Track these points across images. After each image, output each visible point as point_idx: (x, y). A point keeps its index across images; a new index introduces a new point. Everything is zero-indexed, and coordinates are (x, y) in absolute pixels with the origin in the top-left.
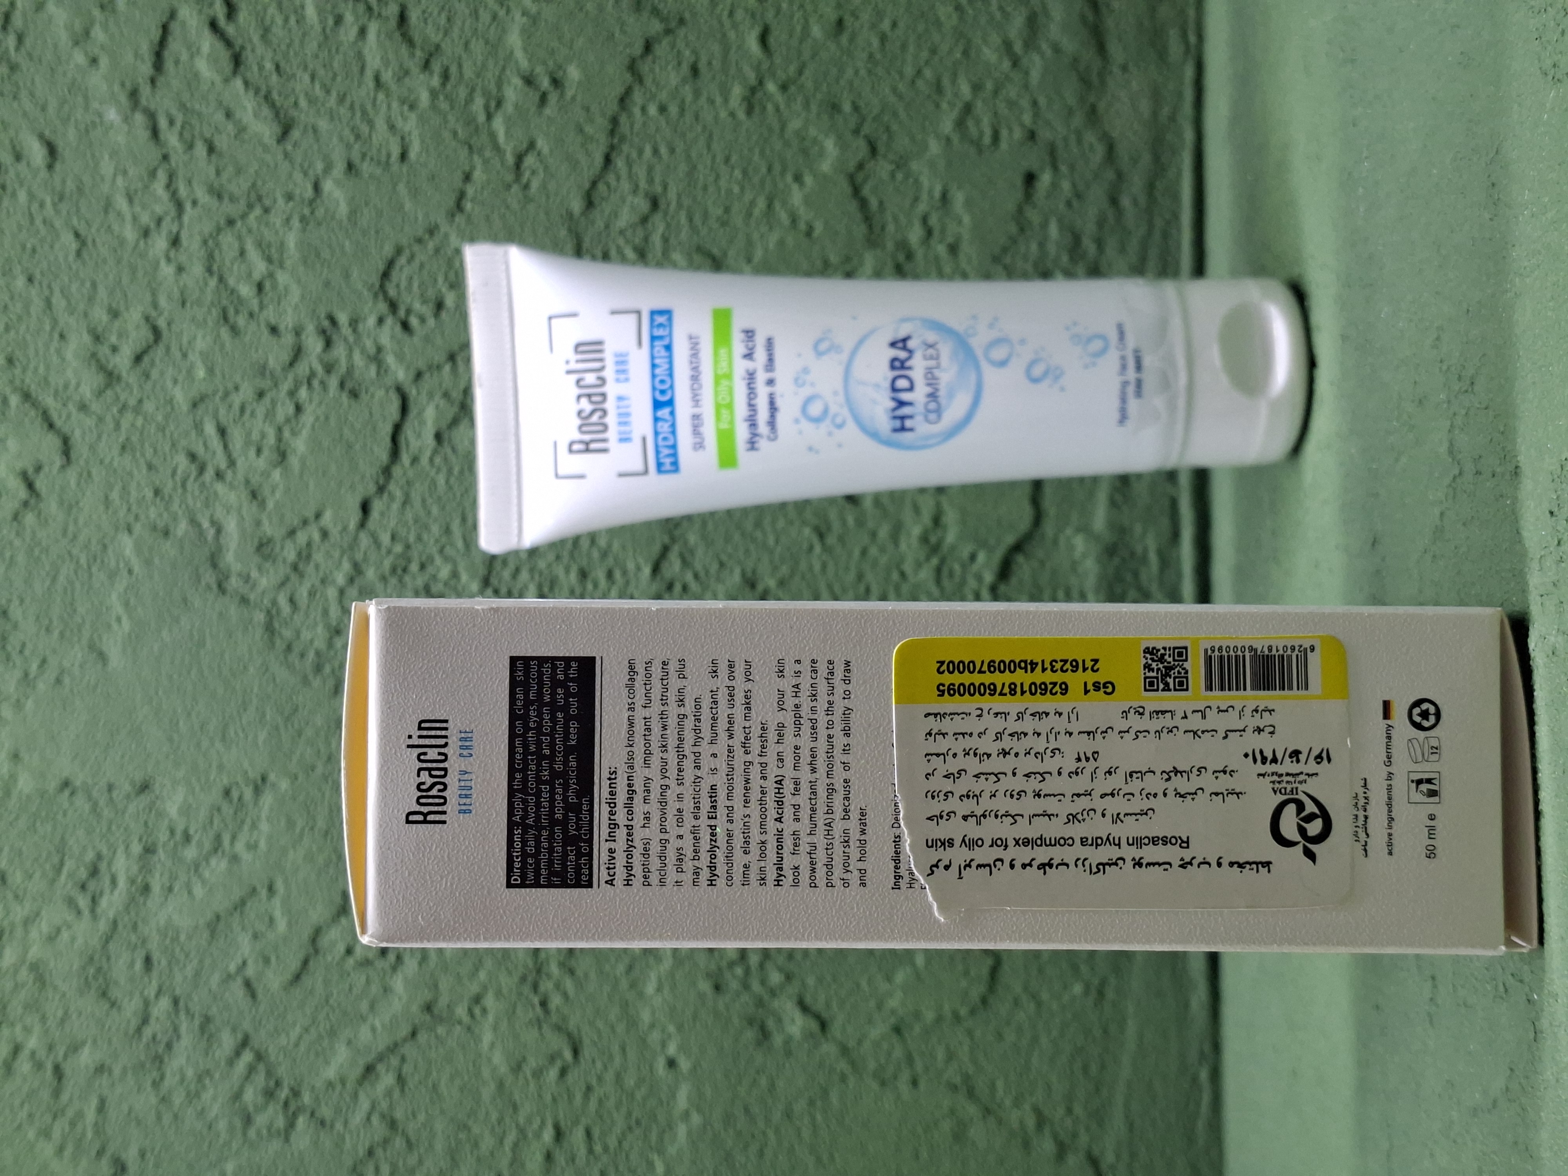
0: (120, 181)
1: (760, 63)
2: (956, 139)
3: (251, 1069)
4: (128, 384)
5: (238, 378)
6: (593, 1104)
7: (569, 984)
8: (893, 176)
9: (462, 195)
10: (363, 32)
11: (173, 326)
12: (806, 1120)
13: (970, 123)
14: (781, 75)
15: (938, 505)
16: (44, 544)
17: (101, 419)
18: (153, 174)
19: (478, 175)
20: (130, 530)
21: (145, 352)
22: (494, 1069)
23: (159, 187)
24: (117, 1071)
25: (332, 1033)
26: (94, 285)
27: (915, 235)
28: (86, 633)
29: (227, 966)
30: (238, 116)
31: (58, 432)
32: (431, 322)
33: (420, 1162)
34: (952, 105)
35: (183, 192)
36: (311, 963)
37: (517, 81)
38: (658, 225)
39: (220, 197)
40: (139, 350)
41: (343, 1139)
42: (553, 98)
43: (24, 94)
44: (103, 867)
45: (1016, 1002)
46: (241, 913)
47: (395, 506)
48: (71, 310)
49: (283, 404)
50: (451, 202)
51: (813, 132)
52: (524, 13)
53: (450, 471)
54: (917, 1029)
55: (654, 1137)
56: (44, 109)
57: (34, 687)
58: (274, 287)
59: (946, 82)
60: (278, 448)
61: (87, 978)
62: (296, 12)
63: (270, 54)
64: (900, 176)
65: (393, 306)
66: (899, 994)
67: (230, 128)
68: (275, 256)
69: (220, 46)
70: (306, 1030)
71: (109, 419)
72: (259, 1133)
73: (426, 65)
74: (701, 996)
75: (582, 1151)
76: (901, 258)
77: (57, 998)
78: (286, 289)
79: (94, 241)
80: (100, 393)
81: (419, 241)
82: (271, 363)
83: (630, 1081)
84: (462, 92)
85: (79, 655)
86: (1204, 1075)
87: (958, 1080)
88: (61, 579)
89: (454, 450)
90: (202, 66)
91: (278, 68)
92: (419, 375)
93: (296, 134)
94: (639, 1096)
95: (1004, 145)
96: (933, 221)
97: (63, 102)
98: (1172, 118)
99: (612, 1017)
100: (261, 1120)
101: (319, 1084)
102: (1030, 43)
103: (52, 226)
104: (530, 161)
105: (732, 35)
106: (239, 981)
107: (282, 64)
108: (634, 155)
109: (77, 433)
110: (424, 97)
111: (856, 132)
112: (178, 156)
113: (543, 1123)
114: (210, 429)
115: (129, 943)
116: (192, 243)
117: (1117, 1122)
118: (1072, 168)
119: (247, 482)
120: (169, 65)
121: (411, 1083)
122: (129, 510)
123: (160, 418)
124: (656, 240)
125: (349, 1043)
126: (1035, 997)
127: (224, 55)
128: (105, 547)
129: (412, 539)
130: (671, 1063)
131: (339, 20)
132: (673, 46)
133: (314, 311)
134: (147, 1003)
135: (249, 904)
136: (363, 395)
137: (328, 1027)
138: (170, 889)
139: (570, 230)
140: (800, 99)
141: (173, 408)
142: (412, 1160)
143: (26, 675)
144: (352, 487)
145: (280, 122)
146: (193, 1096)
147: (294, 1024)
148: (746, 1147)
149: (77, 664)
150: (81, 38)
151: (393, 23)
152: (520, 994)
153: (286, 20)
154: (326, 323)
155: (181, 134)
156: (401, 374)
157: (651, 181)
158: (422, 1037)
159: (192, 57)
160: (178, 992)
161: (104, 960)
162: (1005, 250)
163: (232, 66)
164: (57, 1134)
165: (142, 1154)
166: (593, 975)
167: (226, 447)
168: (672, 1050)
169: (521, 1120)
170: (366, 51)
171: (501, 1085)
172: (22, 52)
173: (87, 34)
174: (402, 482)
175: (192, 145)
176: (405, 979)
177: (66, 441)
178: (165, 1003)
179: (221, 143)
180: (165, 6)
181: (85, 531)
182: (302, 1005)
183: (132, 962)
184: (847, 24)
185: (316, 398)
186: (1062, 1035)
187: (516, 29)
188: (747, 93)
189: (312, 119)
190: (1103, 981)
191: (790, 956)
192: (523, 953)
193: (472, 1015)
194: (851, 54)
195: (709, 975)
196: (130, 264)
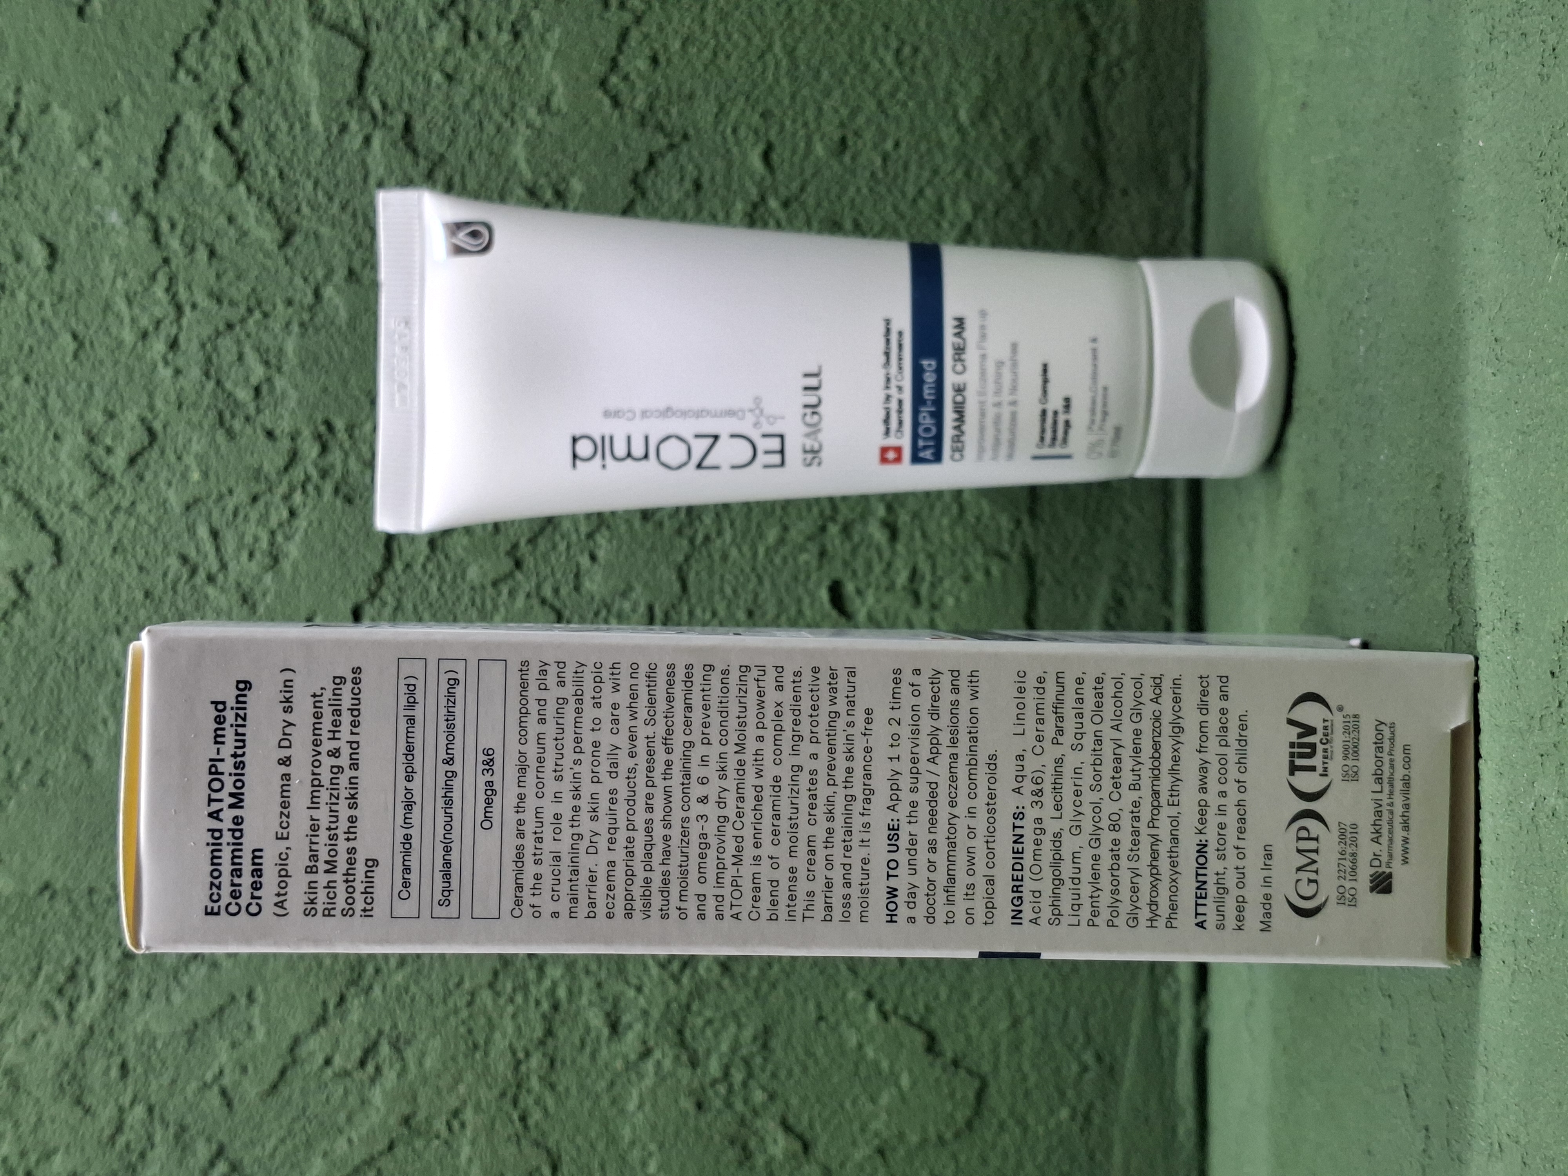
1: (763, 179)
4: (121, 486)
5: (232, 482)
7: (550, 1101)
10: (367, 140)
11: (169, 429)
14: (783, 192)
16: (32, 643)
17: (93, 521)
18: (153, 277)
20: (118, 631)
21: (139, 454)
23: (159, 291)
25: (309, 1144)
26: (91, 387)
28: (71, 733)
29: (204, 1075)
30: (240, 220)
31: (50, 533)
34: (952, 225)
35: (183, 295)
36: (289, 1073)
39: (219, 301)
40: (133, 453)
43: (26, 195)
44: (81, 970)
45: (1002, 1126)
46: (220, 1021)
47: (388, 611)
48: (67, 410)
49: (277, 509)
52: (529, 125)
53: (443, 578)
54: (902, 1152)
56: (46, 210)
57: (17, 789)
58: (272, 391)
59: (947, 201)
60: (271, 553)
61: (61, 1085)
62: (301, 120)
63: (274, 160)
66: (884, 1116)
67: (232, 232)
68: (273, 361)
69: (224, 151)
70: (283, 1141)
71: (101, 520)
73: (430, 174)
74: (684, 1114)
77: (31, 1103)
78: (284, 394)
79: (92, 343)
80: (93, 494)
82: (266, 467)
85: (64, 758)
88: (48, 680)
89: (447, 557)
90: (205, 170)
91: (281, 174)
93: (298, 239)
97: (67, 203)
99: (593, 1134)
102: (1032, 165)
103: (50, 327)
105: (735, 150)
106: (216, 1089)
107: (286, 170)
109: (69, 534)
112: (179, 259)
114: (203, 531)
115: (106, 1050)
116: (190, 346)
119: (239, 585)
120: (172, 168)
122: (118, 612)
123: (152, 520)
125: (325, 1155)
126: (1022, 1122)
127: (229, 163)
128: (93, 649)
131: (344, 128)
132: (676, 161)
133: (311, 417)
134: (121, 1110)
135: (227, 1012)
136: (357, 501)
137: (304, 1138)
138: (148, 996)
140: (802, 215)
141: (166, 510)
143: (10, 775)
144: (344, 593)
145: (281, 228)
147: (270, 1136)
149: (61, 765)
150: (86, 140)
151: (398, 132)
152: (500, 1109)
153: (291, 127)
154: (322, 429)
155: (182, 238)
158: (400, 1151)
159: (195, 162)
160: (153, 1099)
161: (79, 1067)
163: (235, 171)
166: (574, 1091)
167: (218, 549)
170: (369, 160)
172: (26, 153)
173: (91, 137)
174: (394, 588)
175: (192, 249)
176: (384, 1091)
177: (57, 541)
178: (139, 1111)
179: (223, 248)
180: (170, 111)
181: (74, 632)
182: (278, 1116)
183: (108, 1068)
184: (850, 143)
185: (310, 503)
186: (1048, 1159)
187: (520, 140)
188: (749, 208)
189: (314, 225)
190: (1091, 1106)
191: (774, 1075)
192: (502, 1067)
193: (450, 1128)
194: (853, 173)
195: (691, 1093)
196: (127, 366)
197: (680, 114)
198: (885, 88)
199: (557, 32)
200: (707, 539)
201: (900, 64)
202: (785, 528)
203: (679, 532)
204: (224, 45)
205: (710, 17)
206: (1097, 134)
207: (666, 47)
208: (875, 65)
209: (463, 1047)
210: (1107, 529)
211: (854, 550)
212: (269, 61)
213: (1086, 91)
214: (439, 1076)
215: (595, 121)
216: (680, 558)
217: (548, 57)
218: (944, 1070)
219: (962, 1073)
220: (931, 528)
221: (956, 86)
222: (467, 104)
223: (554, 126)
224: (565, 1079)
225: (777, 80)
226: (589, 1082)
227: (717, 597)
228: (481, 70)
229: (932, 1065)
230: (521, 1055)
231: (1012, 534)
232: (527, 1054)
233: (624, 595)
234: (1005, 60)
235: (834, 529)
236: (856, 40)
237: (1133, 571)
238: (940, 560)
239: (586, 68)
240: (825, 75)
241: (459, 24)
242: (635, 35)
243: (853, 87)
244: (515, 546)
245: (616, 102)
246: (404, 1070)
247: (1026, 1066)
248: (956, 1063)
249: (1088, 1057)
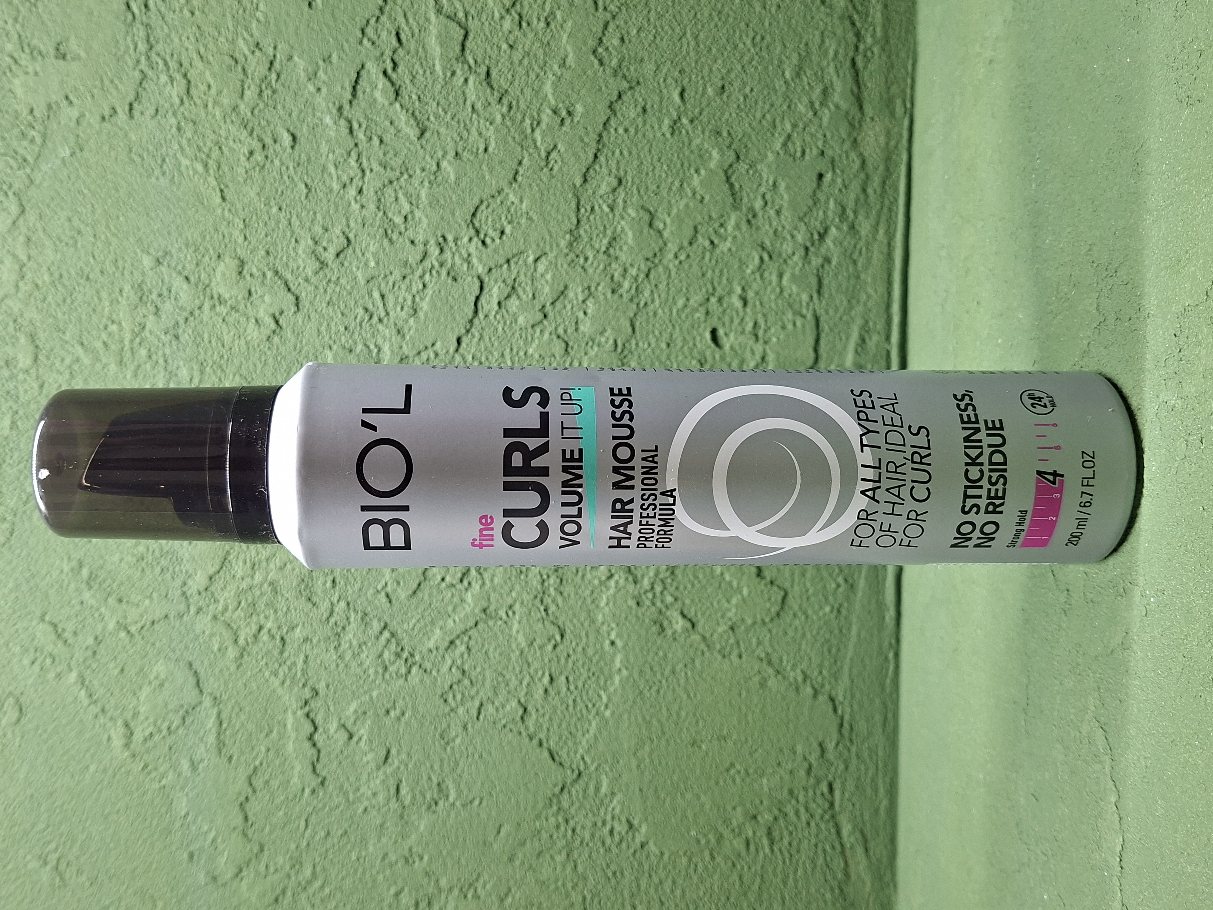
0: (331, 155)
1: (679, 107)
2: (781, 153)
3: (388, 641)
4: (332, 269)
5: (392, 267)
6: (570, 664)
7: (560, 600)
8: (747, 172)
9: (517, 173)
10: (466, 80)
11: (358, 238)
12: (683, 674)
13: (790, 144)
14: (691, 114)
15: (764, 350)
17: (316, 287)
18: (349, 154)
19: (525, 161)
20: (330, 348)
21: (341, 251)
22: (518, 644)
23: (352, 161)
24: (315, 641)
25: (432, 623)
26: (315, 213)
27: (758, 204)
29: (377, 586)
30: (397, 123)
31: (293, 293)
32: (498, 241)
33: (478, 692)
34: (780, 134)
35: (365, 164)
36: (422, 585)
37: (549, 112)
38: (621, 193)
39: (385, 168)
40: (338, 251)
41: (436, 680)
42: (568, 122)
43: (279, 107)
45: (795, 615)
47: (475, 340)
48: (302, 226)
49: (416, 283)
50: (511, 176)
51: (706, 145)
52: (554, 74)
53: (505, 323)
54: (743, 628)
55: (602, 683)
56: (290, 115)
58: (413, 218)
59: (778, 121)
60: (413, 307)
61: (300, 591)
62: (430, 68)
63: (415, 91)
64: (751, 172)
65: (478, 232)
66: (734, 610)
67: (392, 130)
68: (414, 202)
69: (388, 84)
70: (418, 621)
71: (321, 287)
72: (391, 676)
73: (500, 100)
75: (564, 689)
76: (750, 216)
77: (284, 600)
78: (420, 220)
79: (315, 189)
80: (317, 273)
81: (493, 197)
82: (411, 260)
83: (590, 652)
84: (519, 117)
86: (891, 655)
87: (763, 655)
89: (507, 311)
90: (378, 95)
91: (419, 98)
92: (490, 270)
93: (427, 135)
94: (594, 661)
95: (807, 158)
96: (768, 197)
97: (301, 111)
98: (896, 147)
99: (582, 619)
100: (392, 669)
101: (425, 650)
102: (823, 103)
103: (293, 180)
104: (554, 155)
105: (665, 91)
106: (383, 594)
107: (422, 96)
108: (610, 154)
109: (303, 295)
110: (499, 118)
111: (729, 147)
112: (363, 144)
113: (544, 673)
114: (376, 295)
115: (324, 572)
116: (369, 192)
117: (845, 679)
118: (843, 171)
119: (395, 324)
120: (360, 94)
121: (473, 651)
122: (331, 337)
123: (349, 288)
124: (620, 201)
125: (441, 628)
126: (805, 613)
127: (391, 90)
128: (317, 357)
129: (483, 359)
130: (613, 643)
131: (453, 73)
132: (633, 96)
133: (435, 233)
134: (332, 604)
136: (459, 279)
137: (430, 619)
139: (574, 194)
140: (700, 128)
141: (356, 282)
142: (473, 692)
144: (453, 330)
145: (419, 128)
146: (356, 655)
147: (412, 618)
148: (650, 688)
150: (313, 76)
151: (483, 76)
152: (533, 605)
153: (425, 72)
154: (441, 240)
155: (365, 132)
156: (481, 269)
157: (618, 169)
158: (481, 626)
159: (372, 89)
160: (349, 599)
161: (310, 582)
162: (805, 214)
163: (394, 96)
164: (281, 674)
165: (328, 686)
166: (572, 596)
167: (384, 304)
168: (613, 636)
169: (532, 672)
170: (467, 91)
171: (522, 652)
172: (280, 82)
173: (315, 74)
174: (479, 328)
175: (371, 139)
176: (473, 595)
177: (297, 298)
178: (343, 604)
179: (387, 138)
180: (358, 62)
181: (306, 348)
182: (417, 608)
183: (326, 582)
184: (726, 88)
185: (434, 280)
186: (818, 633)
187: (549, 83)
188: (672, 123)
189: (437, 127)
190: (841, 605)
191: (677, 588)
192: (535, 583)
193: (507, 615)
194: (728, 105)
195: (634, 597)
196: (335, 203)
197: (636, 70)
198: (746, 58)
199: (570, 23)
200: (646, 304)
201: (754, 45)
202: (688, 299)
203: (631, 300)
204: (388, 25)
205: (653, 16)
206: (859, 87)
207: (628, 33)
208: (741, 45)
209: (514, 573)
210: (858, 302)
211: (724, 311)
212: (413, 35)
213: (853, 62)
214: (502, 587)
215: (589, 72)
216: (632, 315)
217: (565, 37)
218: (766, 585)
219: (775, 588)
220: (765, 299)
221: (784, 58)
222: (521, 62)
223: (567, 75)
224: (568, 589)
225: (688, 53)
226: (580, 592)
227: (651, 336)
228: (528, 43)
229: (759, 583)
230: (545, 577)
231: (808, 304)
232: (548, 577)
233: (602, 333)
234: (811, 45)
235: (713, 300)
236: (731, 32)
237: (871, 324)
238: (769, 316)
239: (585, 43)
240: (714, 50)
241: (517, 17)
242: (611, 27)
243: (729, 57)
244: (544, 307)
245: (601, 63)
246: (483, 584)
247: (808, 584)
248: (772, 583)
249: (840, 580)
